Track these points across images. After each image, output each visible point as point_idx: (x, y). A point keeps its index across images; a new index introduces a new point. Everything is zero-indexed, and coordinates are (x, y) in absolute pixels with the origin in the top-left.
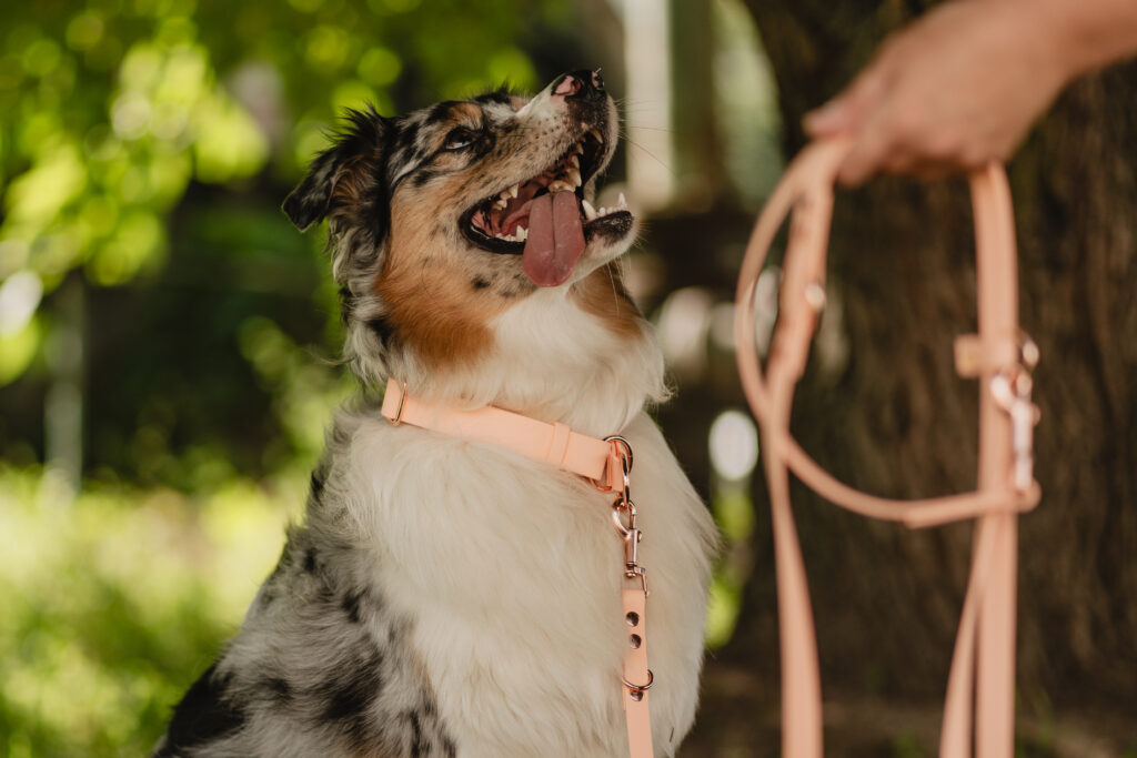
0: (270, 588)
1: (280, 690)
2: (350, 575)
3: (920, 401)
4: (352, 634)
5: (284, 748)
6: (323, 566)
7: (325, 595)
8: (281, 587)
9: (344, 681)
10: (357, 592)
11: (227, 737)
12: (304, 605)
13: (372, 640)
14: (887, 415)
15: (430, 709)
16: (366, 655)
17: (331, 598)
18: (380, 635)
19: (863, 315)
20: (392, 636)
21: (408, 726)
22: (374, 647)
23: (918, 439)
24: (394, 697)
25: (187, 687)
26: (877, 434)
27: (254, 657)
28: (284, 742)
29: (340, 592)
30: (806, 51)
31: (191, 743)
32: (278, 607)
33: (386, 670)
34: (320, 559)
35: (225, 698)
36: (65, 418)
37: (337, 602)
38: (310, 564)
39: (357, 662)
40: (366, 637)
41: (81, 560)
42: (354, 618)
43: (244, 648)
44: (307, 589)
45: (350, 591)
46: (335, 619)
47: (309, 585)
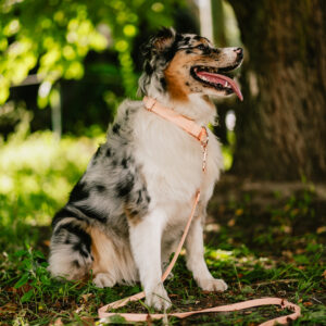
1: (101, 188)
3: (278, 103)
4: (125, 172)
11: (84, 200)
13: (131, 173)
16: (130, 178)
18: (133, 171)
19: (262, 82)
20: (136, 170)
21: (138, 194)
22: (131, 175)
23: (278, 114)
26: (267, 112)
29: (120, 160)
32: (98, 166)
33: (135, 181)
34: (112, 152)
35: (84, 190)
38: (108, 154)
40: (129, 173)
41: (63, 156)
42: (125, 167)
45: (124, 159)
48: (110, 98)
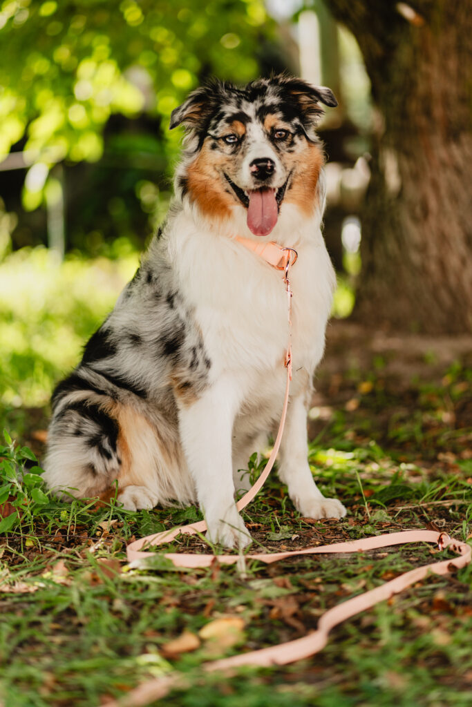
0: (129, 290)
1: (136, 339)
2: (170, 283)
3: (433, 204)
4: (171, 315)
5: (135, 365)
6: (156, 279)
7: (157, 296)
8: (135, 290)
9: (171, 337)
10: (173, 293)
11: (108, 359)
12: (146, 301)
13: (180, 318)
14: (418, 210)
15: (201, 346)
16: (179, 325)
17: (160, 298)
18: (183, 315)
19: (406, 168)
20: (188, 314)
21: (191, 353)
22: (181, 321)
23: (432, 221)
24: (189, 341)
25: (89, 336)
26: (415, 219)
27: (124, 323)
28: (135, 363)
29: (165, 293)
30: (378, 50)
31: (91, 361)
32: (133, 301)
33: (186, 331)
34: (155, 275)
35: (107, 342)
36: (57, 227)
37: (163, 299)
38: (149, 279)
39: (177, 328)
40: (178, 317)
41: (66, 290)
42: (172, 307)
43: (117, 318)
44: (148, 293)
45: (169, 292)
46: (163, 308)
47: (149, 291)
48: (147, 193)
